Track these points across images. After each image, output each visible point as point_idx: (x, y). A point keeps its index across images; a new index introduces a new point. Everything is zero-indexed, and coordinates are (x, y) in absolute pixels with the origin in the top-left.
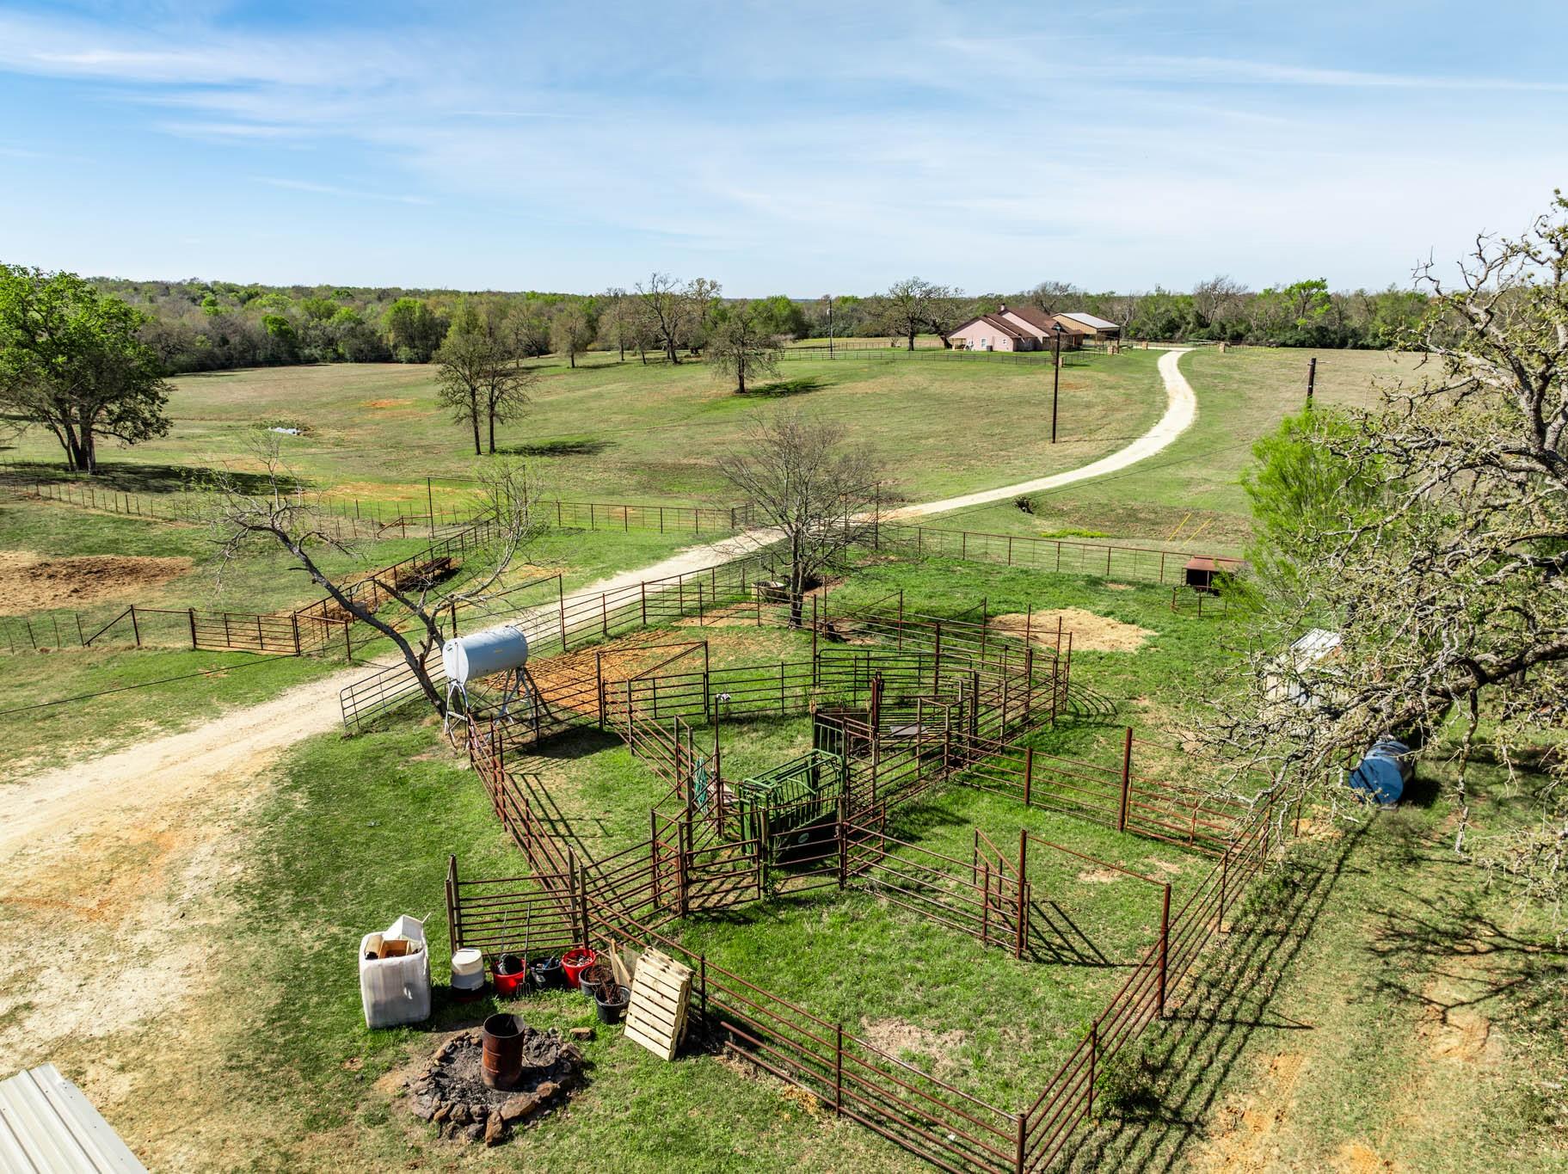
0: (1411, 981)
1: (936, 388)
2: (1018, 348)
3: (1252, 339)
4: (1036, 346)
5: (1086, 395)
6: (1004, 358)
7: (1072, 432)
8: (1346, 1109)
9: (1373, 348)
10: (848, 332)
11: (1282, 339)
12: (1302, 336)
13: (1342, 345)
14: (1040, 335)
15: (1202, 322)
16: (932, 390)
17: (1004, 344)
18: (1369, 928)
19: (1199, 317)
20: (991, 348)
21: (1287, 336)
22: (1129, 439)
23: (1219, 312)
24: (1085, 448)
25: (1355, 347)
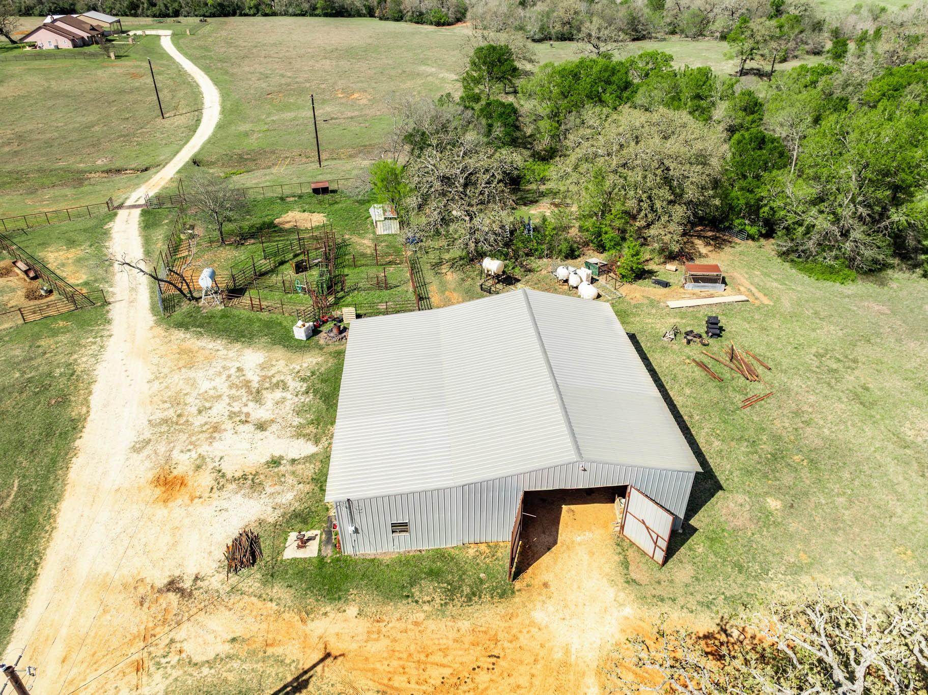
0: (439, 271)
3: (185, 13)
4: (85, 43)
6: (67, 52)
8: (443, 289)
9: (249, 15)
11: (202, 13)
13: (234, 14)
18: (429, 266)
20: (57, 47)
22: (199, 111)
24: (184, 120)
25: (241, 15)
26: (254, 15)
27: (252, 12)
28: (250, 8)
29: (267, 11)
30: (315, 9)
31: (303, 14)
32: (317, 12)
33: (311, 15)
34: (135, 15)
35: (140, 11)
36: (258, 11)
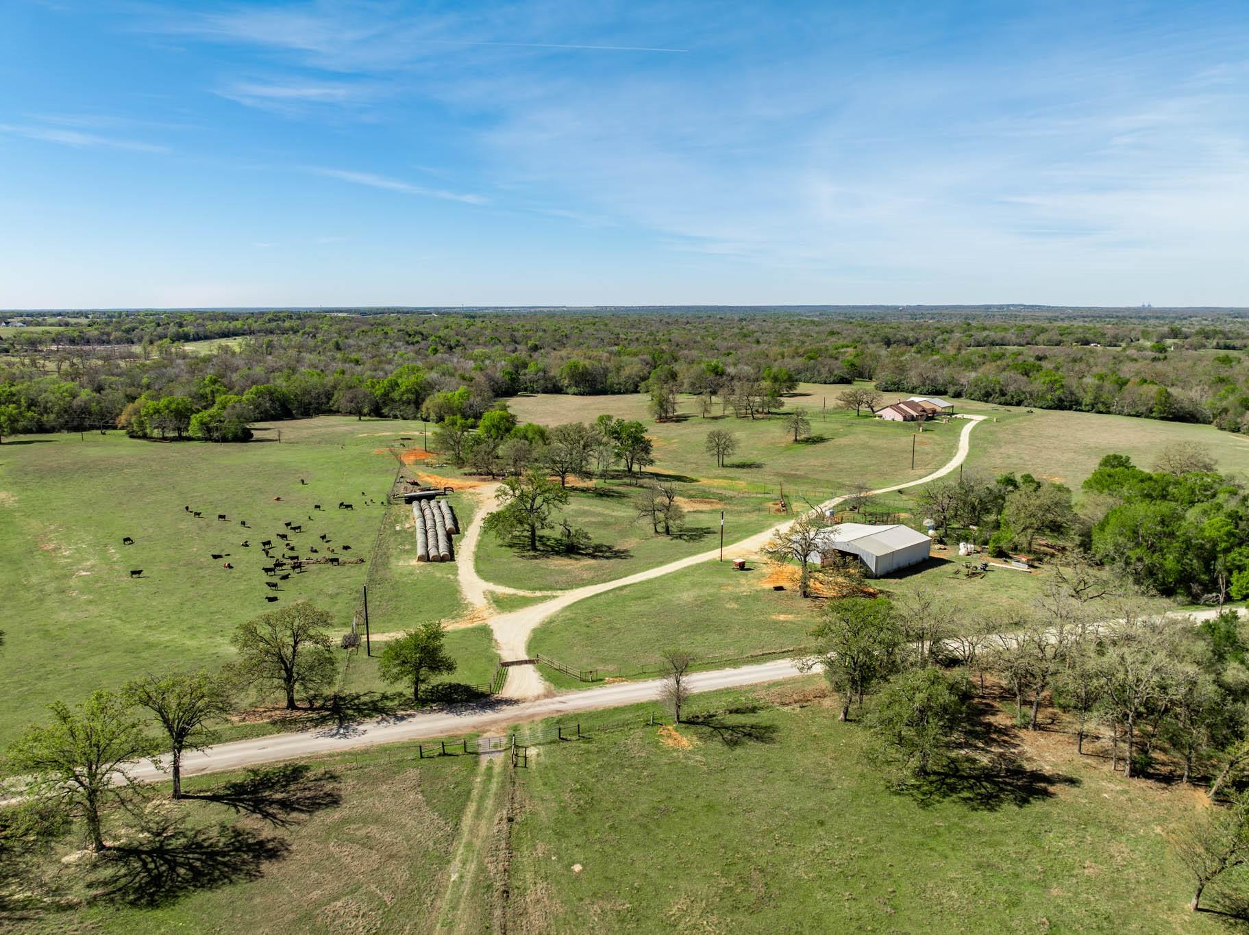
1: (872, 442)
2: (905, 420)
4: (913, 419)
5: (927, 448)
6: (898, 425)
7: (920, 465)
9: (1084, 411)
10: (814, 380)
12: (1051, 403)
13: (1070, 408)
14: (915, 414)
15: (1003, 394)
16: (870, 443)
17: (899, 418)
19: (1001, 390)
20: (893, 420)
21: (1042, 403)
22: (937, 469)
23: (1012, 388)
24: (923, 472)
25: (1076, 410)
26: (1088, 411)
27: (1087, 408)
28: (1086, 405)
29: (1102, 409)
30: (1151, 412)
31: (1138, 415)
32: (1154, 415)
33: (1147, 417)
34: (986, 401)
35: (991, 399)
36: (1093, 408)
